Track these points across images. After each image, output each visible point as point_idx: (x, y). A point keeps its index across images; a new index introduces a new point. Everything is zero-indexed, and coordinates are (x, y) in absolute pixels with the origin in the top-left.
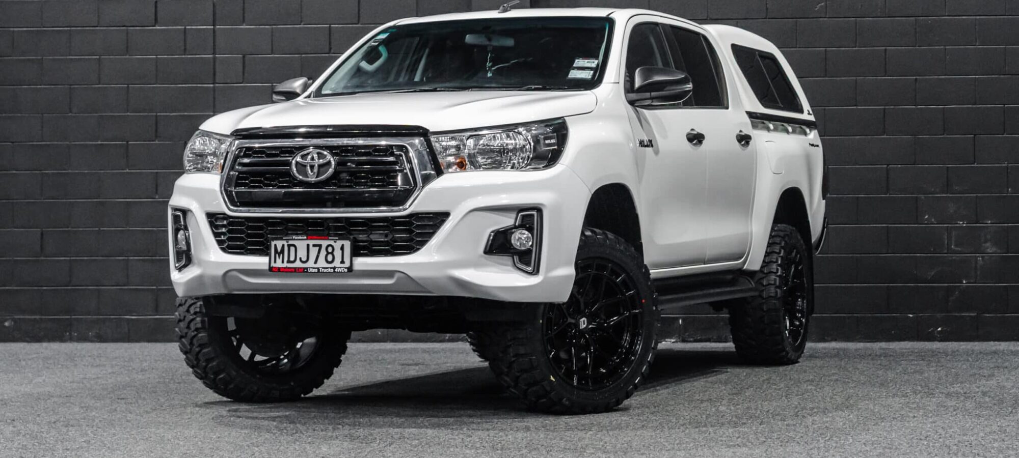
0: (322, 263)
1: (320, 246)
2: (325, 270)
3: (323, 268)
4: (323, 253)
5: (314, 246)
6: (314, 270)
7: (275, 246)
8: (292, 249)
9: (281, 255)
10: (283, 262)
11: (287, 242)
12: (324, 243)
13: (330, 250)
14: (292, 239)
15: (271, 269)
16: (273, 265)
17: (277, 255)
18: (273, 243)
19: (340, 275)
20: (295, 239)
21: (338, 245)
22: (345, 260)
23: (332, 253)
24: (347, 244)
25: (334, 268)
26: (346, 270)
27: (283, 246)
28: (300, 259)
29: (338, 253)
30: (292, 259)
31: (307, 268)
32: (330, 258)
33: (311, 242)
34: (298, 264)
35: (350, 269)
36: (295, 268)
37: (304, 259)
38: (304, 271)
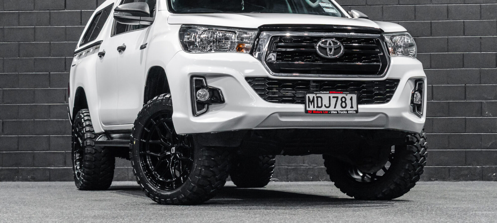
0: (339, 108)
1: (337, 98)
2: (342, 112)
3: (340, 111)
4: (339, 102)
5: (334, 97)
6: (335, 112)
7: (309, 97)
8: (319, 99)
9: (313, 103)
10: (314, 107)
11: (316, 95)
12: (340, 96)
13: (344, 100)
14: (320, 93)
15: (307, 112)
16: (308, 109)
17: (310, 103)
18: (307, 96)
19: (352, 115)
20: (321, 93)
21: (348, 97)
22: (353, 106)
23: (345, 102)
24: (355, 97)
25: (347, 111)
26: (355, 112)
27: (314, 97)
28: (325, 105)
29: (348, 102)
30: (320, 105)
31: (330, 111)
32: (344, 105)
33: (332, 95)
34: (323, 109)
35: (357, 111)
36: (323, 111)
37: (327, 105)
38: (329, 113)
